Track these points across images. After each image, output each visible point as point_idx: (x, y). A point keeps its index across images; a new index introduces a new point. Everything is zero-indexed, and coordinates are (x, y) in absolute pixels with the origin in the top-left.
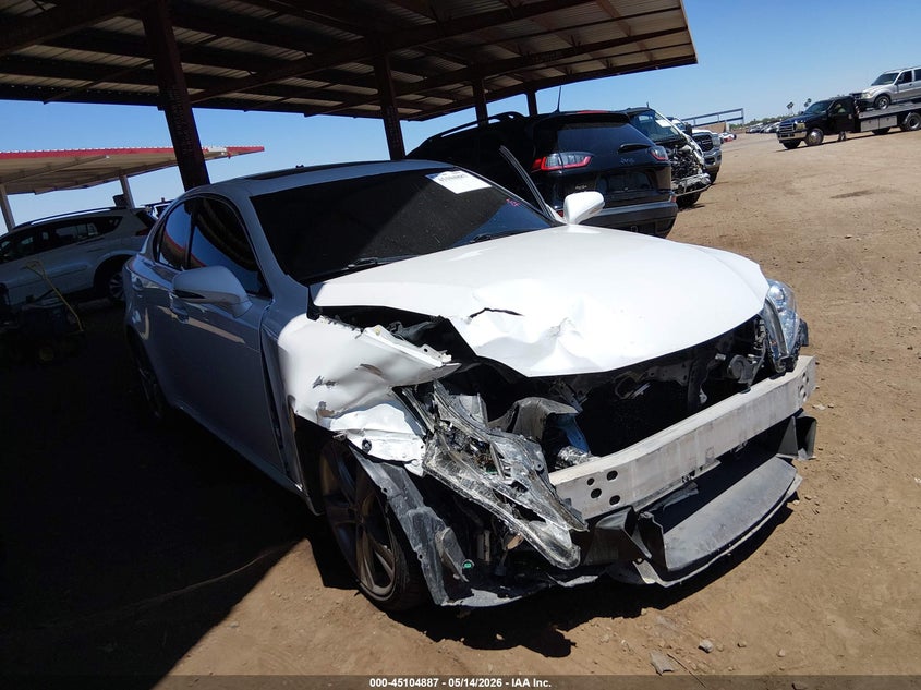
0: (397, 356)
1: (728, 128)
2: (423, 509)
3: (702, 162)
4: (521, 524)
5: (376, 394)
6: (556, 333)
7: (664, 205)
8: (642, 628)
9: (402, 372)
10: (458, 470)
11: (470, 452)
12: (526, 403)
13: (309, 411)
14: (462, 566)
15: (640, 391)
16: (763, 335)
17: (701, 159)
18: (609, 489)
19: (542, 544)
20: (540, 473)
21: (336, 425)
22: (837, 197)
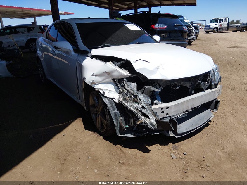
0: (115, 70)
1: (201, 25)
2: (116, 111)
3: (194, 33)
4: (143, 117)
5: (108, 80)
6: (158, 68)
7: (184, 42)
8: (169, 147)
9: (116, 75)
10: (128, 102)
11: (131, 98)
12: (147, 87)
13: (90, 82)
14: (125, 126)
15: (178, 88)
16: (210, 78)
17: (194, 32)
18: (166, 111)
19: (148, 123)
20: (149, 105)
21: (96, 87)
22: (229, 47)
